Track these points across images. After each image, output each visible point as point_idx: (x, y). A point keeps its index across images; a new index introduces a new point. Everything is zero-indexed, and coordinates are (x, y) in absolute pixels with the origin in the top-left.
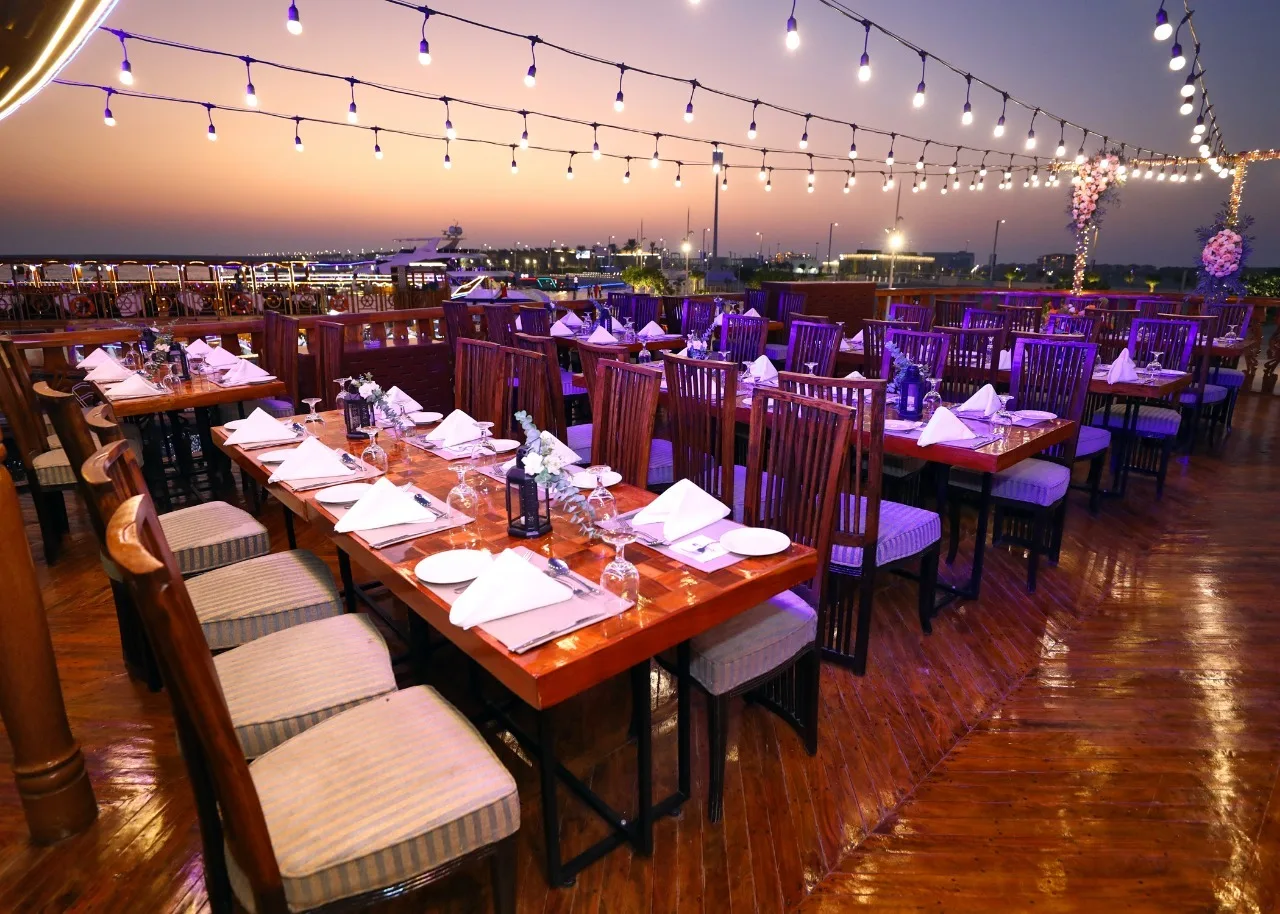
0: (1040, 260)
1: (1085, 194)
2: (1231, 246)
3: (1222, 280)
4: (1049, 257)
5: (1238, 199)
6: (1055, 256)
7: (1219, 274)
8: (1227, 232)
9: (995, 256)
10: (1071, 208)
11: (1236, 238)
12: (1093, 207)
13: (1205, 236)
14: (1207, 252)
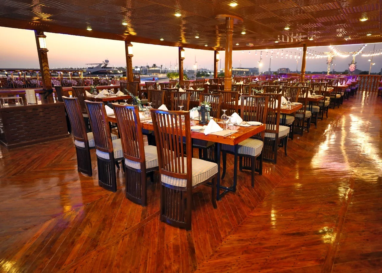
0: (278, 70)
1: (330, 58)
2: (354, 67)
3: (352, 72)
4: (281, 69)
5: (354, 59)
6: (282, 69)
7: (352, 71)
8: (353, 64)
9: (270, 69)
10: (327, 60)
11: (354, 65)
12: (331, 60)
13: (350, 65)
14: (350, 67)
